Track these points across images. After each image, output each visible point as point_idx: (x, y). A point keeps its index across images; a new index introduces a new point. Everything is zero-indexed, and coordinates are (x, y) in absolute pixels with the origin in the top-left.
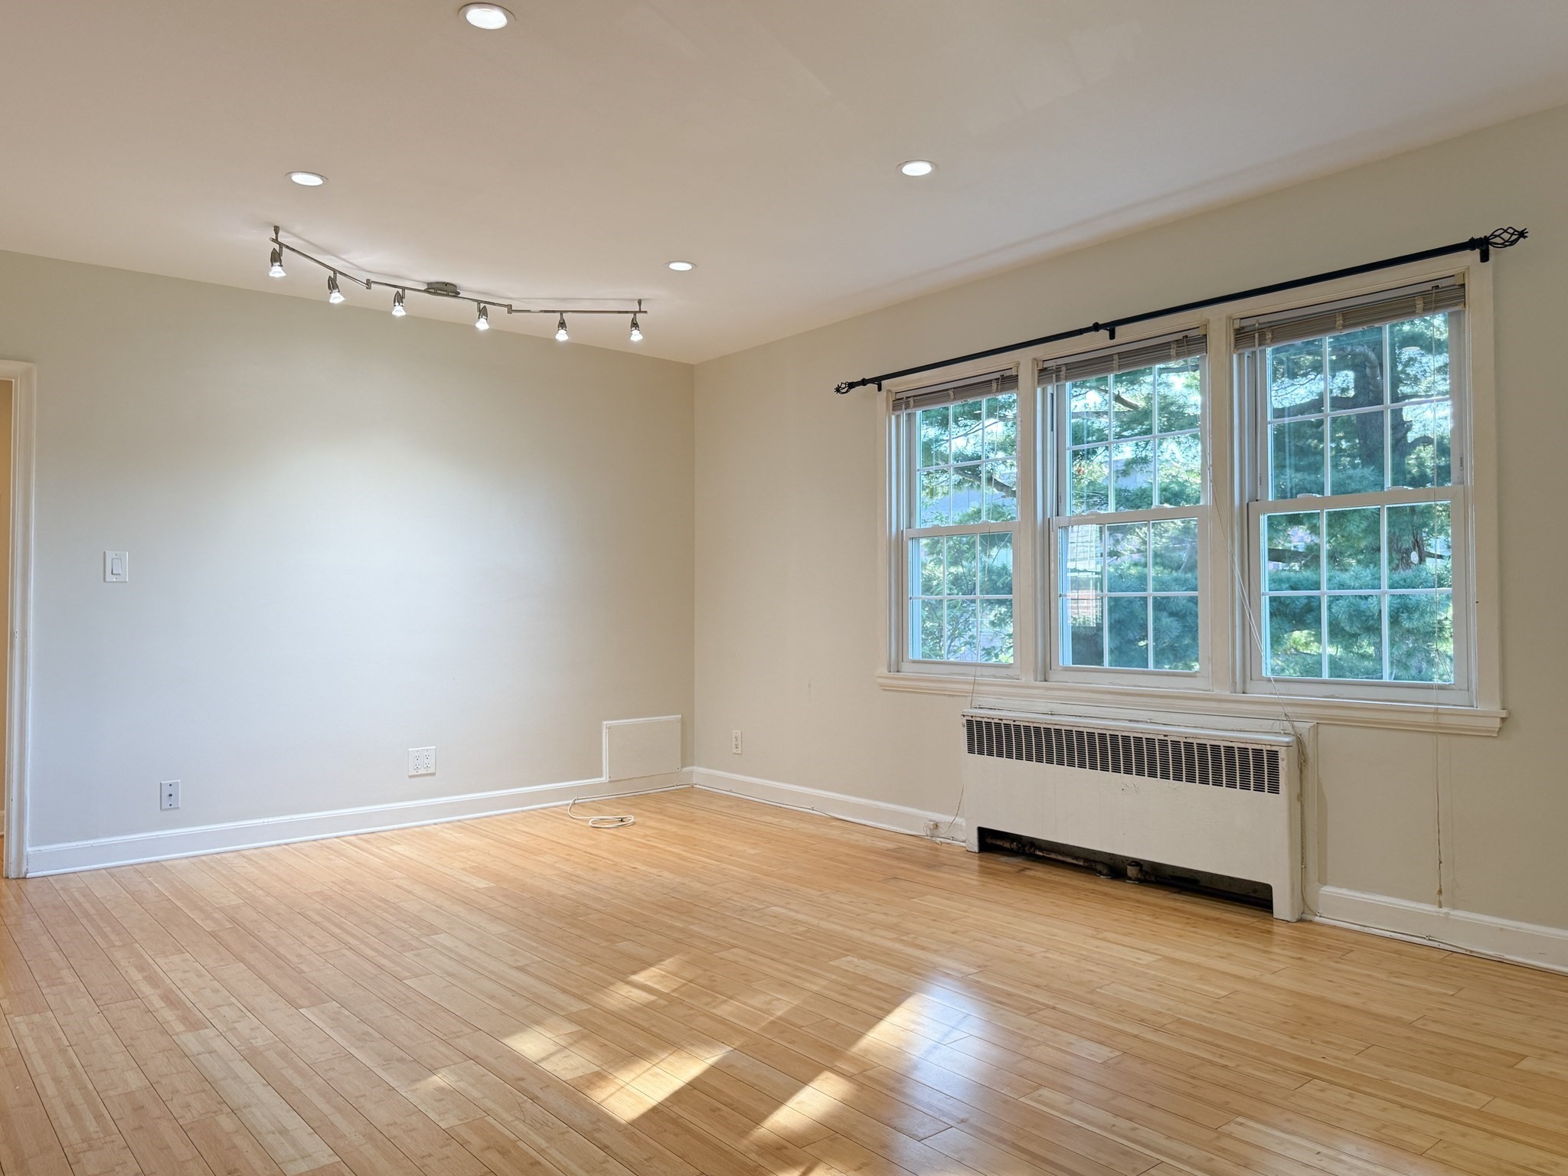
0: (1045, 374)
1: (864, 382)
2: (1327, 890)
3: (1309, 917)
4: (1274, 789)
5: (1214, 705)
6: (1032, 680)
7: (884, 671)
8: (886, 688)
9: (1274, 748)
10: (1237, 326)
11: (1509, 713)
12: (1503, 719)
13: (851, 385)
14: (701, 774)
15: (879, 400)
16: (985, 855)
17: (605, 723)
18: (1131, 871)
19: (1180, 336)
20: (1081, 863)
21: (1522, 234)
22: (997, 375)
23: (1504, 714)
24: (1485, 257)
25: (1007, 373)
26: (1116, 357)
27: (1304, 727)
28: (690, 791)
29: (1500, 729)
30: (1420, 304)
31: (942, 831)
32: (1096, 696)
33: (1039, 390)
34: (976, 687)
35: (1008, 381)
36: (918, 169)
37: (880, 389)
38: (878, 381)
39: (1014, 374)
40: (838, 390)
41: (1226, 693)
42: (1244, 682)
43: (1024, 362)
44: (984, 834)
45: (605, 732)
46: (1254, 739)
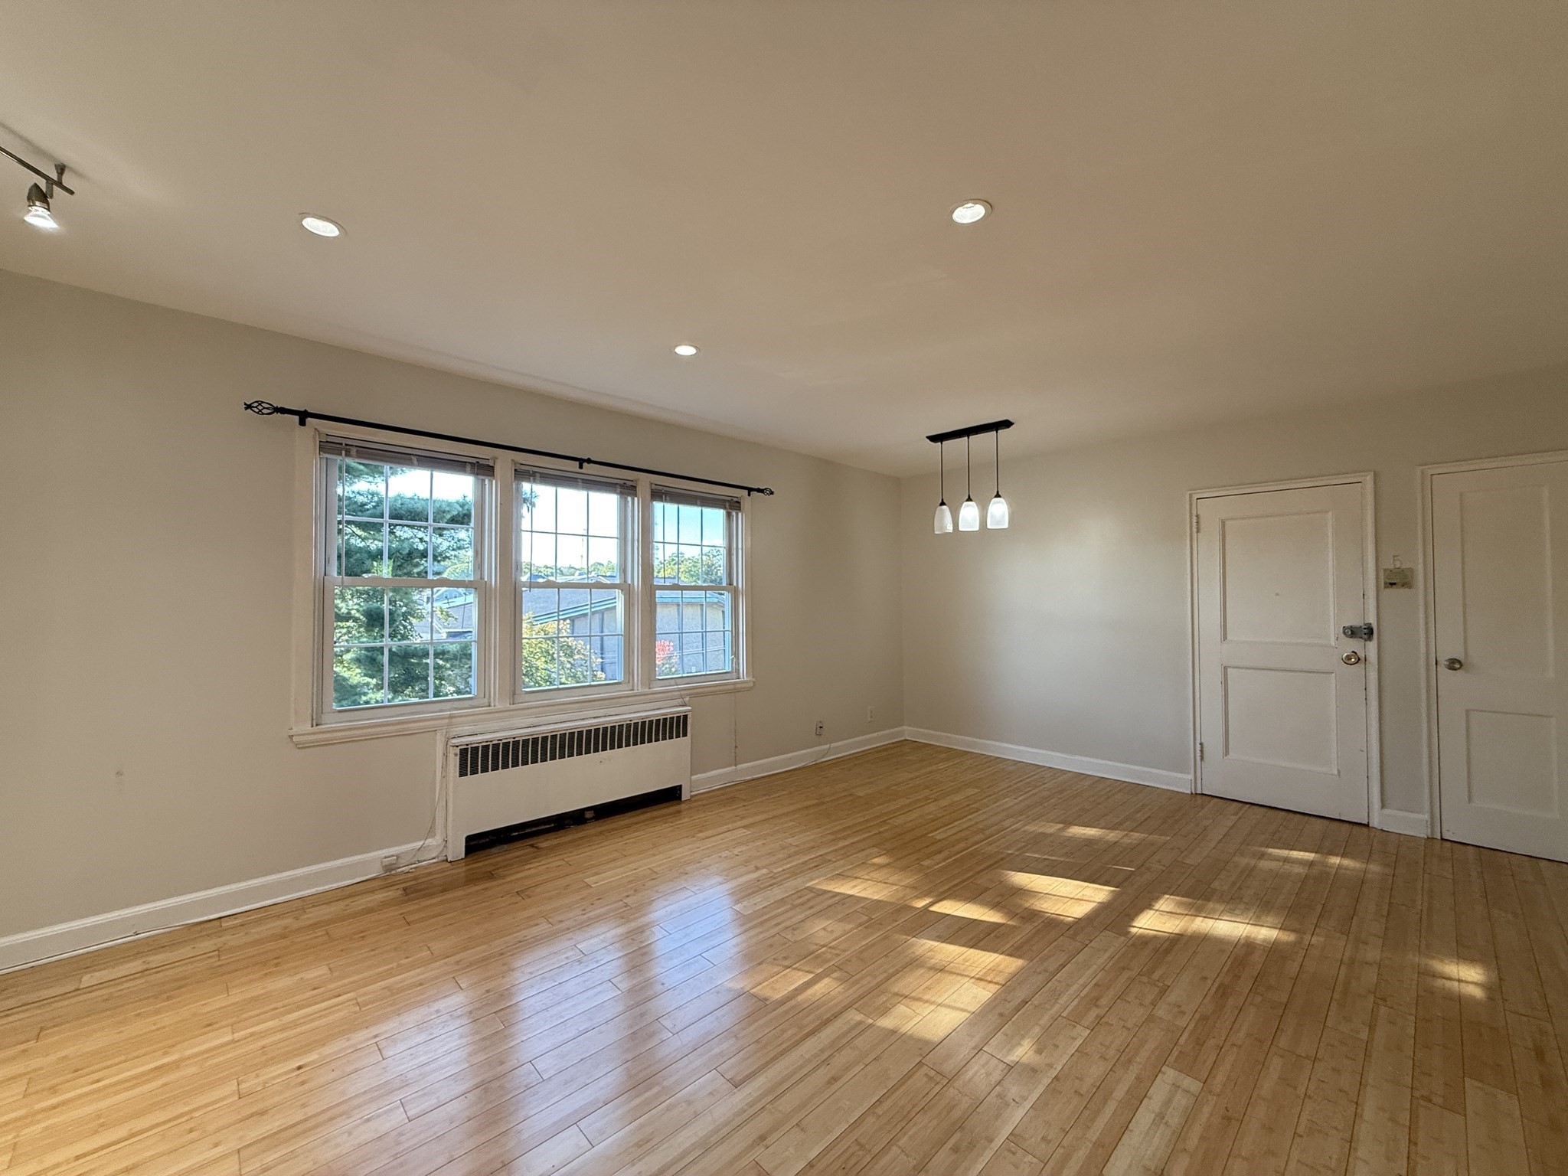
3: (693, 794)
4: (685, 735)
6: (508, 704)
9: (685, 714)
10: (652, 488)
11: (755, 679)
12: (754, 682)
13: (280, 410)
15: (305, 439)
16: (469, 859)
18: (588, 814)
21: (772, 492)
22: (474, 461)
25: (483, 462)
29: (753, 686)
31: (402, 862)
35: (482, 468)
37: (302, 424)
38: (303, 416)
39: (491, 465)
40: (252, 407)
44: (470, 840)
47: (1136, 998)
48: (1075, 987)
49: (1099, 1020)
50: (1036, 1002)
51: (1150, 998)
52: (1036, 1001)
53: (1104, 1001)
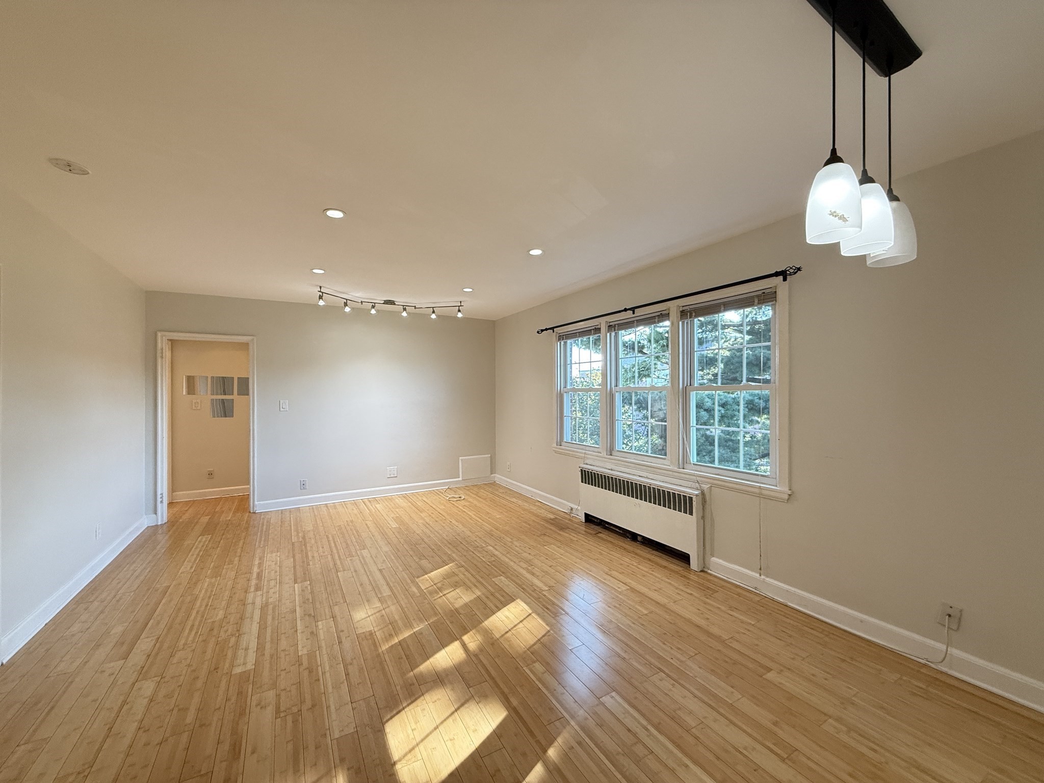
0: (611, 327)
1: (546, 329)
2: (714, 559)
3: (706, 570)
4: (691, 513)
5: (671, 473)
6: (605, 454)
7: (555, 445)
8: (556, 452)
9: (691, 496)
10: (681, 310)
11: (793, 492)
12: (790, 495)
13: (542, 331)
14: (498, 478)
15: (552, 336)
16: (587, 524)
17: (460, 458)
18: (639, 539)
19: (659, 314)
20: (621, 532)
21: (799, 269)
22: (593, 328)
23: (790, 492)
24: (785, 279)
25: (597, 327)
26: (635, 322)
27: (705, 487)
28: (493, 484)
29: (788, 499)
30: (756, 301)
31: (574, 511)
32: (627, 464)
33: (608, 334)
34: (586, 455)
35: (597, 330)
36: (536, 252)
37: (553, 332)
38: (552, 329)
39: (599, 327)
40: (538, 332)
41: (676, 469)
42: (684, 464)
43: (603, 323)
44: (587, 515)
45: (460, 461)
46: (684, 491)
47: (290, 691)
48: (327, 668)
49: (301, 664)
52: (336, 647)
53: (306, 673)
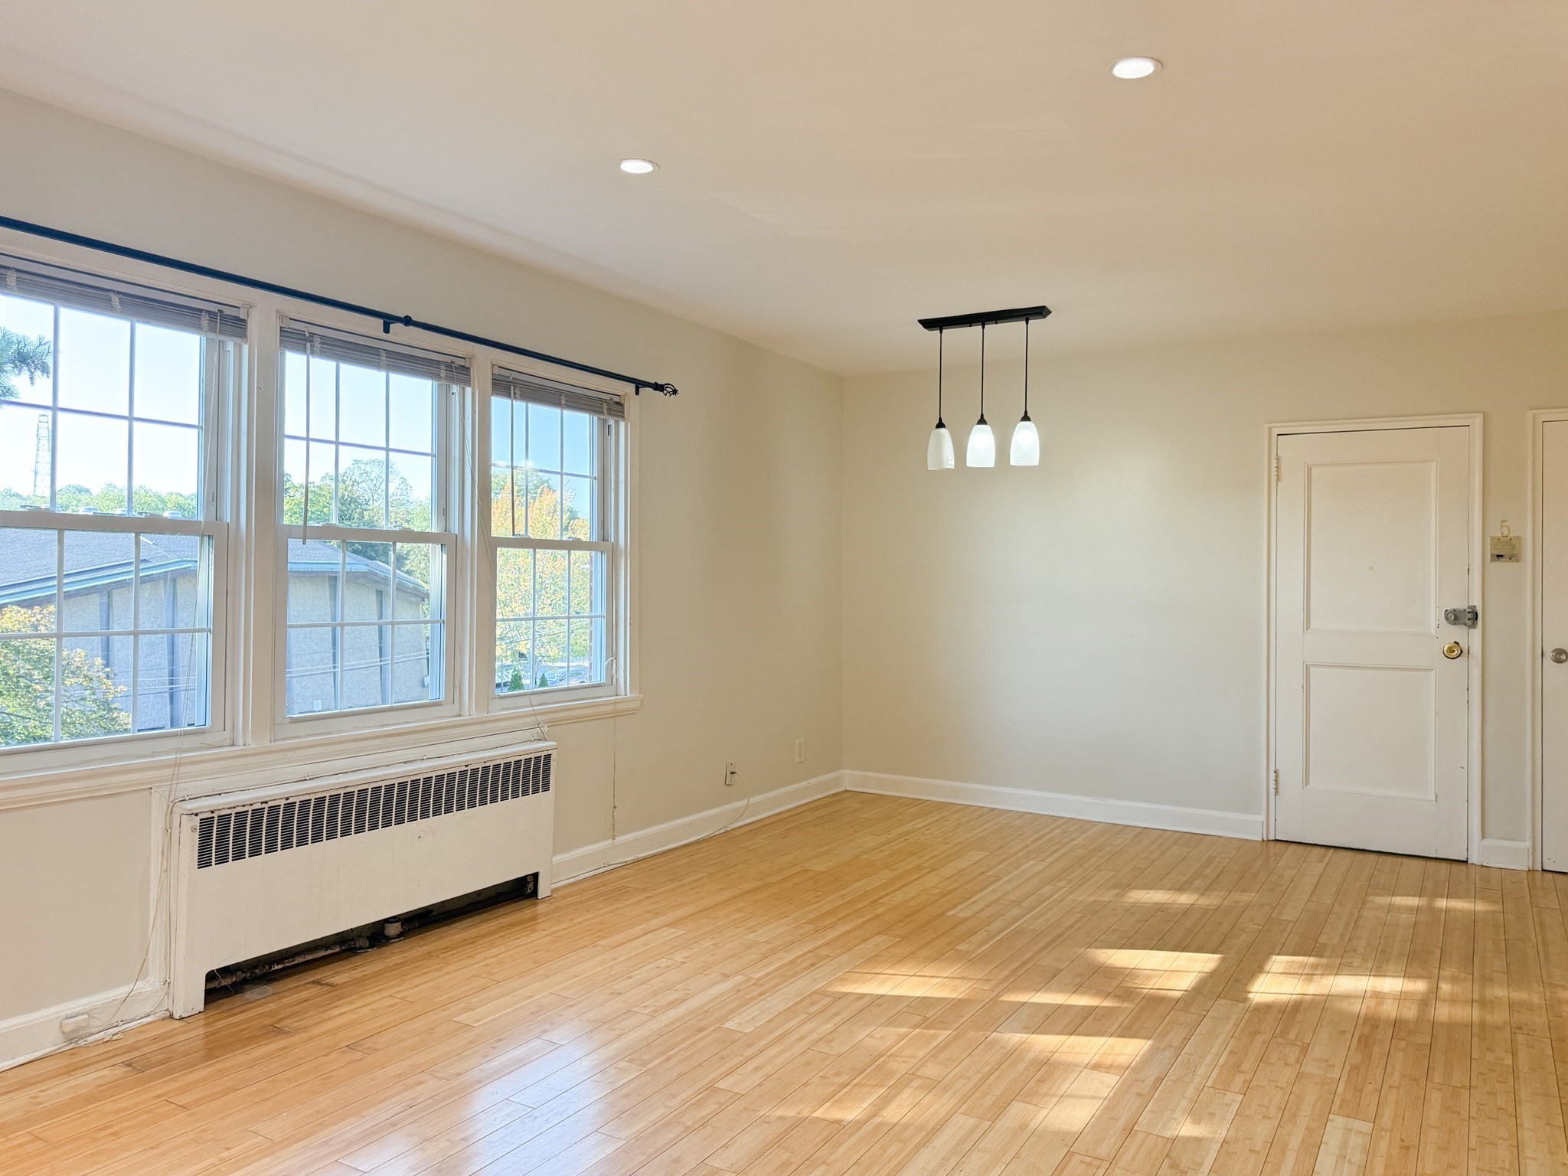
4: (546, 788)
6: (267, 742)
12: (642, 700)
18: (393, 930)
20: (338, 950)
21: (677, 390)
22: (214, 308)
24: (637, 392)
25: (228, 311)
39: (244, 318)
43: (256, 307)
47: (1279, 1059)
48: (1209, 1057)
49: (1248, 1084)
50: (1174, 1078)
51: (1292, 1059)
52: (1173, 1075)
53: (1246, 1066)
